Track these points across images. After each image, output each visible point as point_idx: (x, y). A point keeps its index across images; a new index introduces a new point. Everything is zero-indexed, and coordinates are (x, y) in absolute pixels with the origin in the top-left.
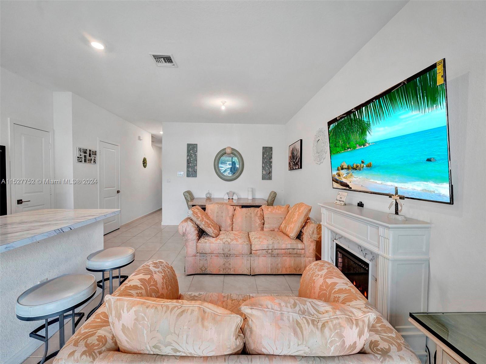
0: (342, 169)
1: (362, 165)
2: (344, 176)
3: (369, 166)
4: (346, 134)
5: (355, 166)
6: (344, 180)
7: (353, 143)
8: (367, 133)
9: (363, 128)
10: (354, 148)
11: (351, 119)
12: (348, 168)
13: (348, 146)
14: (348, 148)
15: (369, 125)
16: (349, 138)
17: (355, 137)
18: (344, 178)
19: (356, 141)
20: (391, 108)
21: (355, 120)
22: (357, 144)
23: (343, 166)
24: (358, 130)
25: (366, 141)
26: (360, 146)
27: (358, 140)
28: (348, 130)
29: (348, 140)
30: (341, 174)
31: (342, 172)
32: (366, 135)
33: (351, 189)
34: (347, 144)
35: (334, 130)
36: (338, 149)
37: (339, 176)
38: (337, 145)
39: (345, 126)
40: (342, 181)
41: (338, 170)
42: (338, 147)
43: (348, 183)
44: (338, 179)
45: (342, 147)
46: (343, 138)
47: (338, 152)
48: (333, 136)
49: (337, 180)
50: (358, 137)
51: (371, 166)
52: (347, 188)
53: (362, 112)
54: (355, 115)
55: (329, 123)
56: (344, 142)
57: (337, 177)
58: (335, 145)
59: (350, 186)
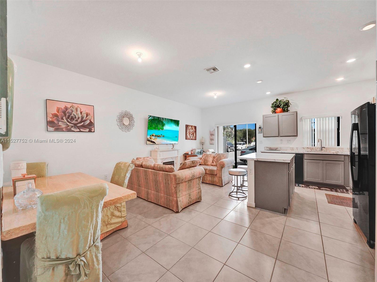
0: (153, 136)
1: (161, 136)
3: (163, 136)
4: (157, 124)
5: (158, 136)
6: (153, 140)
7: (159, 128)
9: (163, 125)
10: (159, 130)
11: (159, 120)
12: (156, 136)
14: (157, 129)
15: (165, 124)
17: (160, 126)
18: (153, 139)
20: (171, 123)
21: (161, 121)
22: (160, 128)
23: (153, 135)
24: (161, 124)
25: (163, 128)
26: (161, 129)
27: (161, 128)
28: (158, 123)
29: (157, 126)
31: (152, 137)
36: (152, 128)
37: (151, 138)
38: (152, 126)
39: (157, 121)
42: (152, 127)
45: (154, 128)
46: (155, 125)
47: (152, 129)
48: (150, 122)
49: (149, 140)
50: (161, 126)
52: (154, 143)
53: (163, 120)
54: (161, 119)
55: (150, 116)
56: (155, 126)
57: (149, 139)
58: (151, 126)
59: (155, 143)
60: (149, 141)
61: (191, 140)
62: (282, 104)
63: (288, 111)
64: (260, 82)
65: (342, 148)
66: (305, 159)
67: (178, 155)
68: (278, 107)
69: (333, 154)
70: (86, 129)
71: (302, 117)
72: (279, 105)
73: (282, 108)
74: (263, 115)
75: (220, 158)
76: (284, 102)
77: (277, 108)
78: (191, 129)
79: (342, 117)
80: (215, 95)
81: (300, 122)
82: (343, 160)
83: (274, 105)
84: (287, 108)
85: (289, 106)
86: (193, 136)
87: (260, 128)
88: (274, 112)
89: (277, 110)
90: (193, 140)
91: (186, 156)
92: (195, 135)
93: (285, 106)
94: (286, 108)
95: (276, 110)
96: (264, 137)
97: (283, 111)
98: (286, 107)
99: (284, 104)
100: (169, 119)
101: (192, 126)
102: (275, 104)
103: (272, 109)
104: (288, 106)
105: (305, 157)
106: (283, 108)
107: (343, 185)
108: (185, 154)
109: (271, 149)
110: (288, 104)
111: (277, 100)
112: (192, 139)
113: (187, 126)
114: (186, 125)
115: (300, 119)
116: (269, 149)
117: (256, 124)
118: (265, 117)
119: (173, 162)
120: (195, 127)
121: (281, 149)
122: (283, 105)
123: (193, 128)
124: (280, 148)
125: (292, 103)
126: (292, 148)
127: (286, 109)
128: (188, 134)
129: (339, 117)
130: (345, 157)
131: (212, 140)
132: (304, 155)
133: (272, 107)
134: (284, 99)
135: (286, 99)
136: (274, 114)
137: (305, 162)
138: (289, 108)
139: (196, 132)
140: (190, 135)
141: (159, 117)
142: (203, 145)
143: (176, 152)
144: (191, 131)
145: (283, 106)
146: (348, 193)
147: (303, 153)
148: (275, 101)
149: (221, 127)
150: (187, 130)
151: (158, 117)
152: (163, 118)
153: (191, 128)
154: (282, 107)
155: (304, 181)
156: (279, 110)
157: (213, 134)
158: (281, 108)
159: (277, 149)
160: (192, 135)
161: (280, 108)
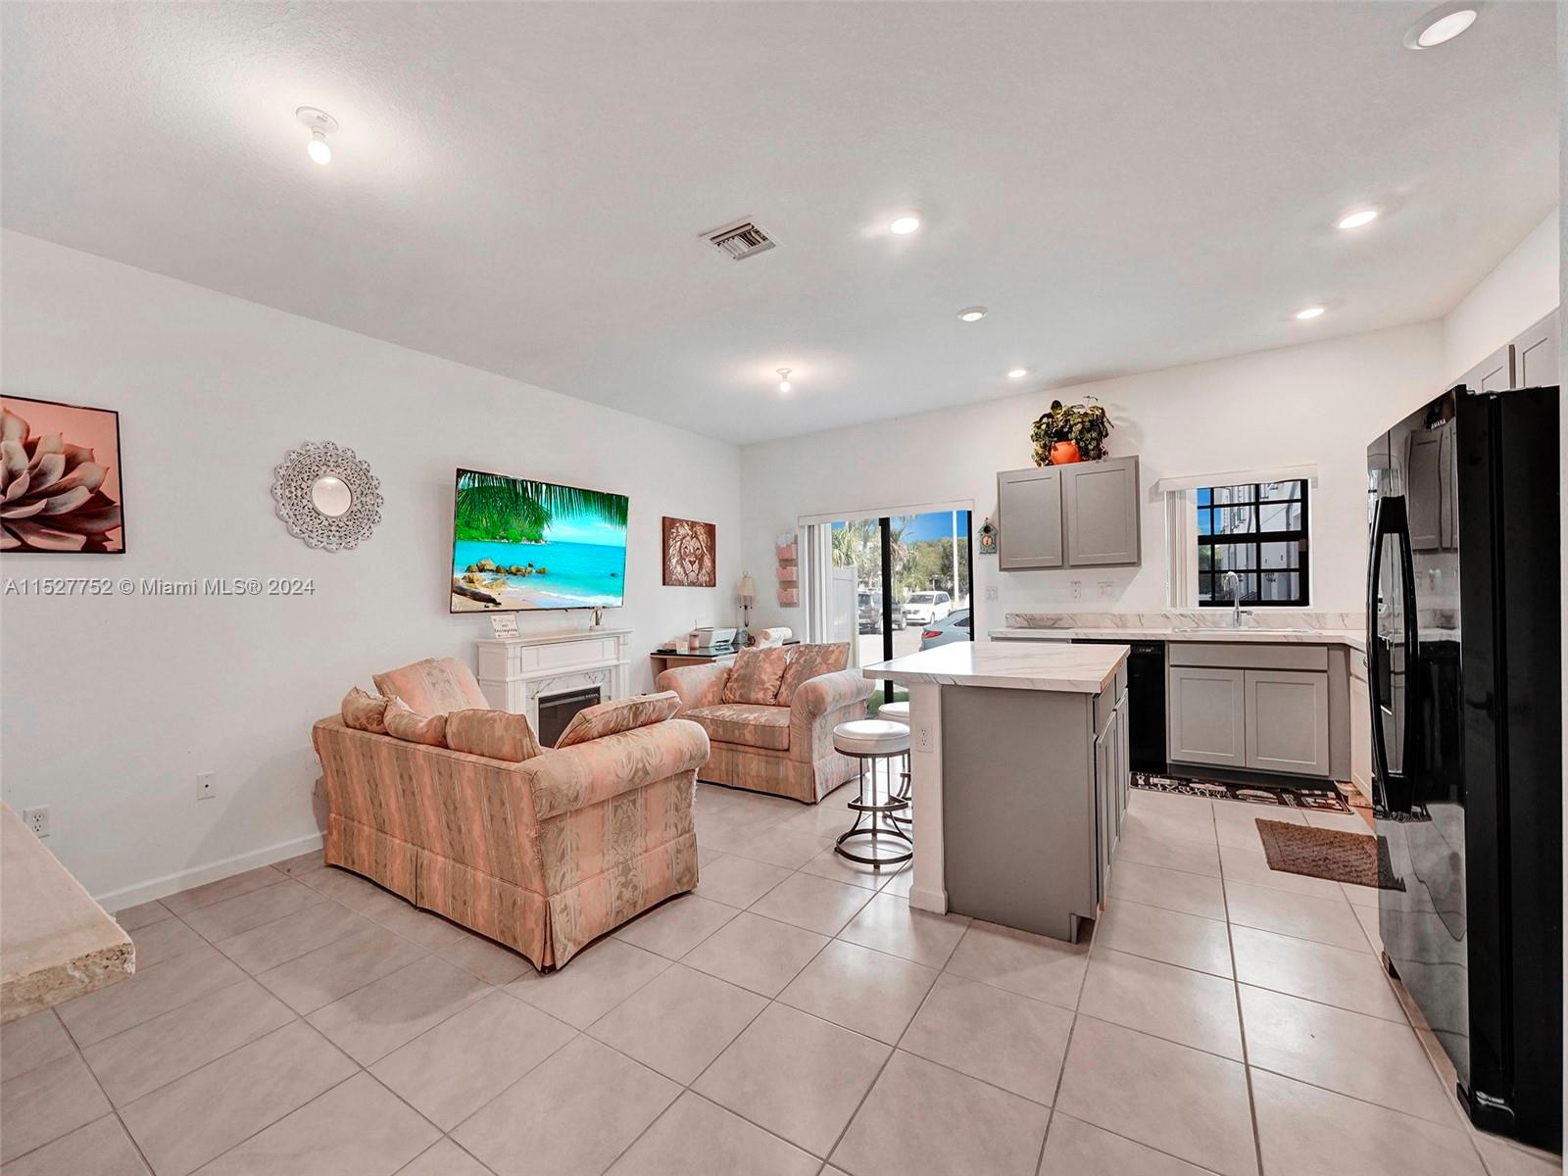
0: (482, 570)
1: (529, 569)
2: (484, 583)
3: (542, 572)
4: (501, 513)
5: (513, 569)
6: (484, 591)
7: (514, 532)
8: (545, 525)
9: (539, 518)
10: (517, 541)
11: (517, 494)
12: (498, 571)
13: (502, 533)
14: (503, 538)
15: (549, 516)
16: (507, 523)
17: (518, 525)
18: (486, 586)
19: (522, 531)
20: (583, 509)
21: (524, 496)
22: (521, 536)
23: (484, 566)
24: (528, 515)
25: (541, 536)
26: (530, 540)
27: (527, 531)
28: (507, 507)
29: (505, 525)
30: (477, 580)
31: (477, 575)
32: (543, 527)
33: (500, 608)
34: (501, 530)
35: (467, 495)
36: (474, 533)
37: (471, 581)
38: (474, 524)
39: (501, 499)
40: (477, 591)
41: (469, 570)
42: (478, 530)
43: (494, 596)
44: (465, 587)
45: (487, 533)
46: (491, 517)
47: (472, 539)
48: (463, 503)
49: (462, 589)
50: (527, 525)
51: (544, 572)
52: (491, 606)
53: (538, 491)
54: (525, 490)
55: (460, 473)
56: (494, 524)
57: (464, 585)
58: (468, 524)
59: (498, 601)
60: (462, 592)
61: (689, 585)
62: (1075, 424)
63: (1100, 454)
64: (977, 316)
65: (1318, 616)
66: (1171, 663)
67: (618, 659)
68: (1062, 436)
69: (1285, 640)
70: (67, 538)
71: (1158, 483)
72: (1066, 430)
73: (1077, 443)
74: (998, 474)
75: (811, 669)
76: (1086, 414)
77: (1056, 442)
78: (688, 538)
79: (1315, 480)
80: (785, 376)
81: (1151, 500)
82: (1326, 668)
83: (1044, 427)
84: (1099, 441)
85: (1107, 435)
86: (701, 568)
87: (987, 529)
88: (1045, 459)
89: (1056, 449)
90: (701, 585)
91: (666, 659)
92: (707, 562)
93: (1088, 432)
94: (1094, 443)
95: (1052, 452)
96: (1001, 570)
97: (1083, 454)
98: (1092, 439)
99: (1082, 422)
100: (575, 489)
101: (693, 525)
102: (1048, 425)
103: (1035, 447)
104: (1103, 434)
105: (1173, 656)
106: (1081, 439)
107: (1327, 774)
108: (660, 652)
109: (1032, 622)
110: (1102, 423)
111: (1056, 405)
112: (692, 584)
113: (668, 525)
114: (664, 518)
115: (1151, 489)
116: (1026, 624)
117: (970, 513)
118: (1005, 482)
119: (597, 690)
120: (710, 530)
121: (1075, 621)
122: (1079, 426)
123: (700, 531)
124: (1073, 617)
125: (1118, 418)
126: (1121, 616)
127: (1091, 447)
128: (674, 561)
129: (1307, 481)
130: (1331, 652)
131: (788, 584)
132: (1166, 647)
133: (1036, 437)
134: (1084, 402)
135: (1093, 403)
136: (1045, 470)
137: (1173, 679)
138: (1105, 444)
139: (712, 549)
140: (687, 564)
141: (514, 481)
142: (746, 607)
143: (610, 643)
144: (691, 545)
145: (1081, 432)
146: (1345, 810)
147: (1163, 641)
148: (1048, 411)
149: (822, 526)
150: (671, 542)
151: (507, 480)
152: (537, 486)
153: (690, 533)
154: (1076, 438)
155: (1168, 762)
156: (1063, 449)
157: (792, 560)
158: (1073, 442)
159: (1060, 623)
160: (696, 566)
161: (1068, 440)
